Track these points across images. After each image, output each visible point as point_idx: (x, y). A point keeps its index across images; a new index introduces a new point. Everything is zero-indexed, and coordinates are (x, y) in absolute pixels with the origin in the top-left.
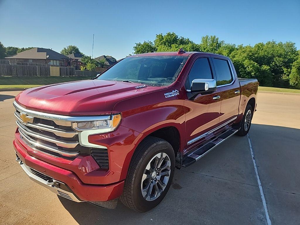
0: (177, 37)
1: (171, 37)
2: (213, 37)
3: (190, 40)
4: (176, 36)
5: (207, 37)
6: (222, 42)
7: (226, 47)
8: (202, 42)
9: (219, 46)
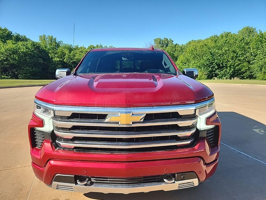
0: (12, 33)
1: (4, 32)
2: (50, 36)
3: (28, 37)
4: (9, 32)
5: (45, 36)
6: (60, 42)
7: (66, 47)
8: (40, 40)
9: (58, 45)
